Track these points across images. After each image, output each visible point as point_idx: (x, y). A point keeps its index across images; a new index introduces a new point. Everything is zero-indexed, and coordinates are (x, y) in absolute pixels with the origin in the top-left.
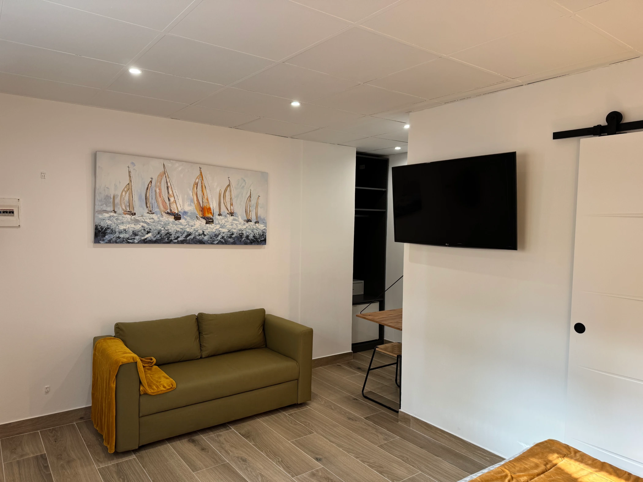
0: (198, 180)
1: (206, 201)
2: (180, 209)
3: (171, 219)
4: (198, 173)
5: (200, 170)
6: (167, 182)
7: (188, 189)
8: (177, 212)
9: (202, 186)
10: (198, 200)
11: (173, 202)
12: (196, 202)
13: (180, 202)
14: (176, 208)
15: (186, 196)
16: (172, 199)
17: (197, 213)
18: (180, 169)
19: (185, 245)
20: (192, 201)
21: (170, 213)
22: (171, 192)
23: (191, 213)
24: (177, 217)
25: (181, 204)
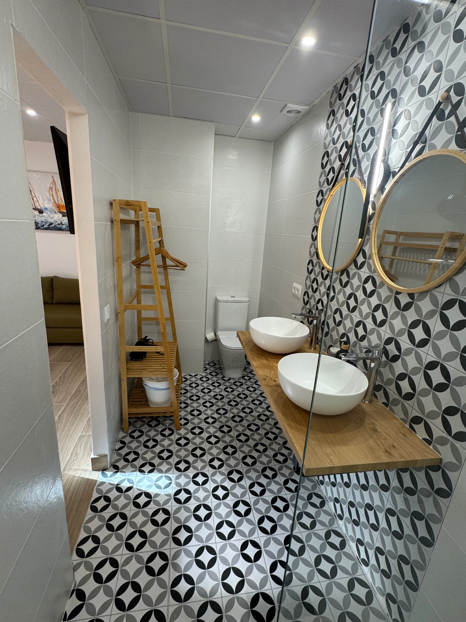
0: (52, 185)
1: (61, 200)
2: (41, 206)
3: (37, 213)
4: (52, 180)
5: (53, 178)
6: (29, 187)
7: (46, 192)
8: (40, 208)
9: (56, 190)
10: (54, 199)
11: (36, 201)
12: (53, 201)
13: (41, 201)
14: (38, 205)
15: (45, 197)
16: (35, 199)
17: (54, 208)
18: (37, 177)
19: (49, 231)
20: (50, 200)
21: (35, 209)
22: (33, 194)
23: (50, 209)
24: (41, 212)
25: (42, 202)
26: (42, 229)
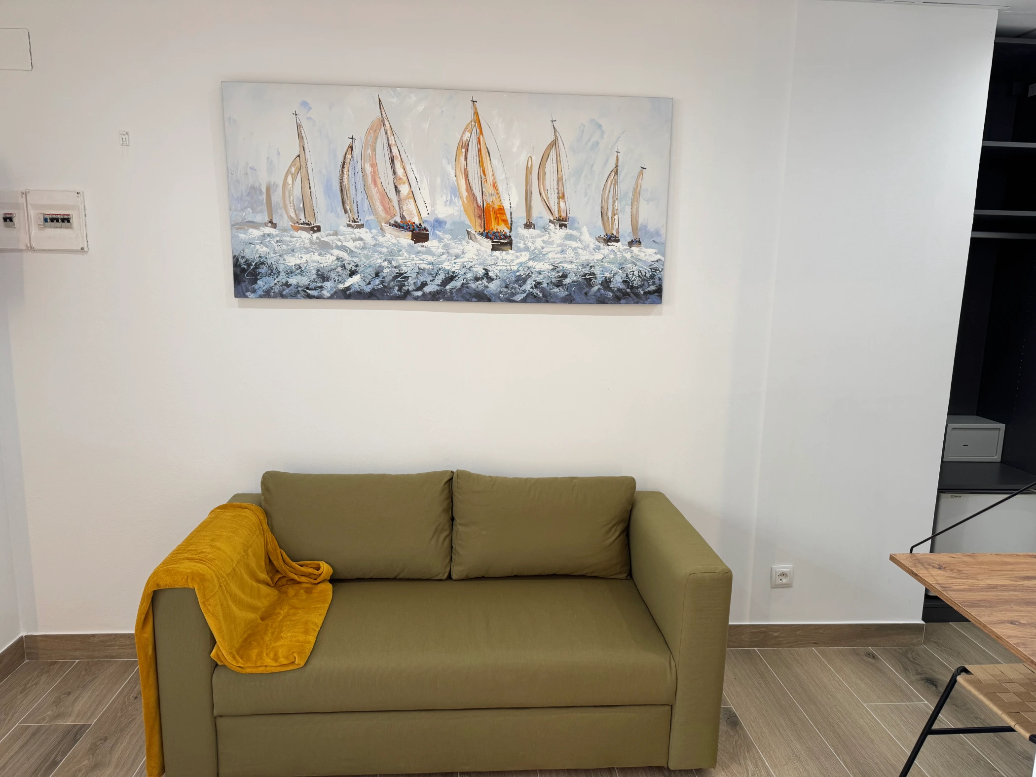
0: (468, 134)
1: (493, 191)
2: (424, 215)
3: (405, 239)
4: (470, 116)
5: (475, 108)
6: (389, 146)
7: (444, 161)
8: (417, 222)
9: (480, 151)
10: (469, 188)
11: (407, 198)
12: (465, 194)
13: (424, 194)
14: (415, 212)
15: (439, 180)
16: (404, 189)
17: (467, 222)
18: (421, 108)
19: (441, 304)
20: (455, 191)
21: (402, 226)
22: (400, 172)
23: (454, 223)
24: (420, 235)
25: (428, 201)
26: (416, 299)
